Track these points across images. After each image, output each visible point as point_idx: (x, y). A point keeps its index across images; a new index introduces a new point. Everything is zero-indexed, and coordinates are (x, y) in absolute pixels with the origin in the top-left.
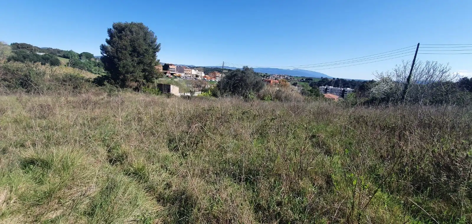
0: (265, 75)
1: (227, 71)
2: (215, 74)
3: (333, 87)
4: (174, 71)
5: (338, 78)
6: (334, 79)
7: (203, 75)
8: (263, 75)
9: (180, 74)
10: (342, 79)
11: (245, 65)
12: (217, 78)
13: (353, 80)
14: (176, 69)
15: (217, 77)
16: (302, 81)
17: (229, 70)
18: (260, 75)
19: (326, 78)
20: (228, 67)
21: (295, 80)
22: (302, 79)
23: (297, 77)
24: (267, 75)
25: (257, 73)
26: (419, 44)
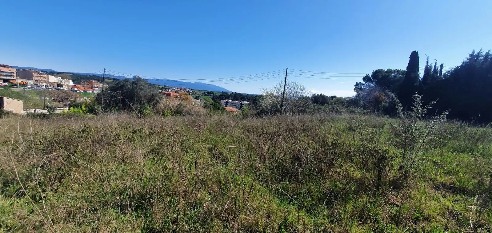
0: (164, 87)
1: (112, 81)
2: (92, 83)
3: (232, 101)
4: (11, 76)
5: (236, 93)
6: (233, 93)
7: (71, 84)
8: (161, 87)
9: (25, 81)
10: (239, 93)
11: (137, 75)
12: (96, 89)
13: (248, 94)
14: (15, 73)
15: (95, 87)
16: (204, 95)
17: (114, 79)
18: (158, 87)
19: (226, 92)
20: (112, 76)
21: (197, 93)
22: (204, 93)
23: (199, 90)
24: (165, 87)
25: (154, 85)
26: (287, 68)
